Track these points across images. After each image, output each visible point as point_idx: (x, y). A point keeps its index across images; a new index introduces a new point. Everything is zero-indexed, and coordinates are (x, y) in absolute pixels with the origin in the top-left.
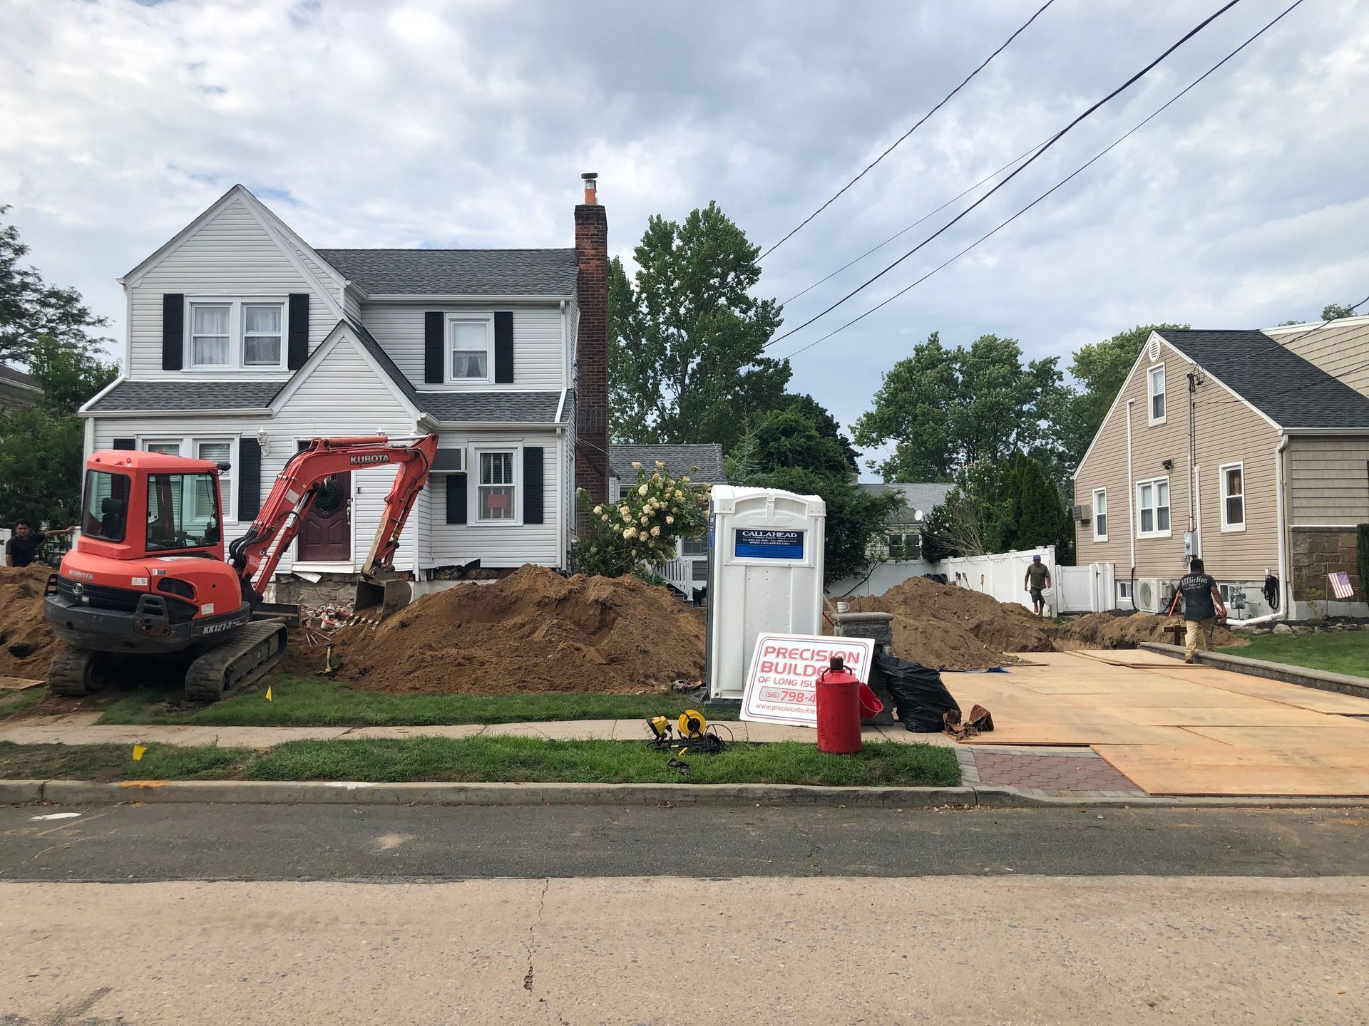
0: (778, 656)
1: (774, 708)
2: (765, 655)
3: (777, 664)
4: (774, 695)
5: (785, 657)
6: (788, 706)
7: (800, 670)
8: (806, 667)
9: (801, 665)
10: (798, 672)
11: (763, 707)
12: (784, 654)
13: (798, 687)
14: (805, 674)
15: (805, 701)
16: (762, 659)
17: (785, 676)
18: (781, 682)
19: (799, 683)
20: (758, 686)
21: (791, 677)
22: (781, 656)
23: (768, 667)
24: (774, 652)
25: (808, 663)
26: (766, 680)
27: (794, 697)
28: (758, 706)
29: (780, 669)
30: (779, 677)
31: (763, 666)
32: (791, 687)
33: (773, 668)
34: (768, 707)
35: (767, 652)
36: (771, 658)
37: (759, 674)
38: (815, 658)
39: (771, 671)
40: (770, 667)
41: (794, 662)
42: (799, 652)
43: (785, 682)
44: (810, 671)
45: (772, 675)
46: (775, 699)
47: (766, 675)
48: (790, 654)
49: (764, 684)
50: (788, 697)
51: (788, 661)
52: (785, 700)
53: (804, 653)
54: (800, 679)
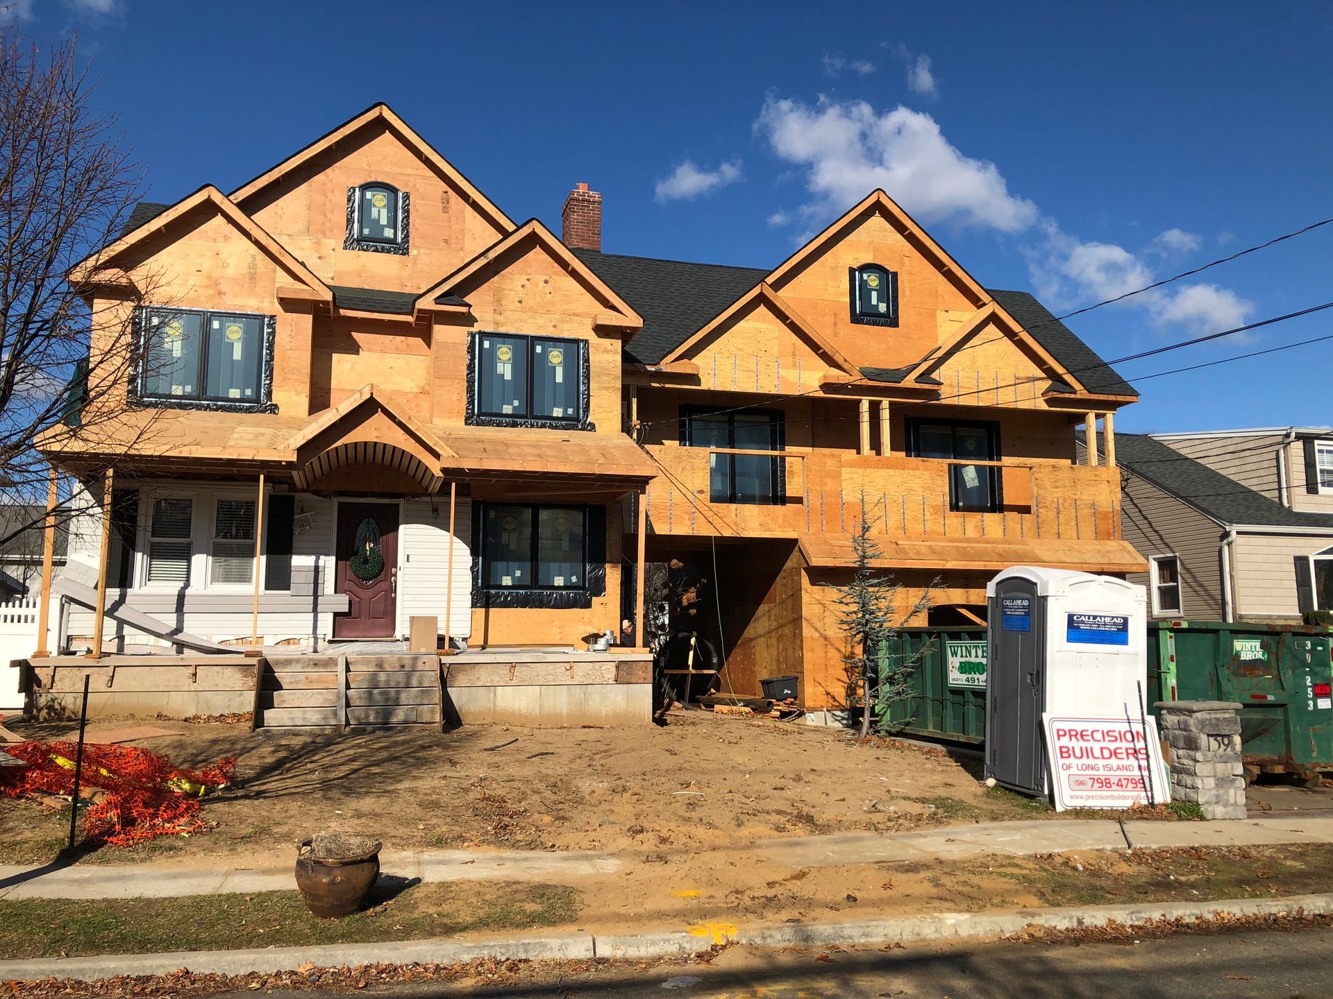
0: (1071, 739)
1: (1088, 797)
2: (1059, 739)
3: (1073, 748)
4: (1082, 783)
5: (1078, 740)
6: (1100, 793)
7: (1097, 753)
8: (1102, 749)
9: (1096, 747)
10: (1096, 755)
11: (1077, 797)
12: (1076, 735)
13: (1102, 772)
14: (1103, 758)
15: (1114, 787)
16: (1058, 744)
17: (1084, 760)
18: (1084, 768)
19: (1101, 768)
20: (1064, 775)
21: (1091, 761)
22: (1073, 738)
23: (1065, 752)
24: (1065, 735)
25: (1102, 744)
26: (1069, 767)
27: (1102, 783)
28: (1072, 797)
29: (1078, 754)
30: (1080, 762)
31: (1061, 752)
32: (1094, 772)
33: (1071, 752)
34: (1082, 797)
35: (1059, 736)
36: (1065, 741)
37: (1061, 761)
38: (1107, 738)
39: (1069, 756)
40: (1067, 752)
41: (1088, 745)
42: (1089, 733)
43: (1088, 767)
44: (1106, 754)
45: (1072, 760)
46: (1084, 788)
47: (1067, 761)
48: (1082, 736)
49: (1068, 772)
50: (1096, 785)
51: (1084, 744)
52: (1094, 788)
53: (1095, 734)
54: (1101, 763)
